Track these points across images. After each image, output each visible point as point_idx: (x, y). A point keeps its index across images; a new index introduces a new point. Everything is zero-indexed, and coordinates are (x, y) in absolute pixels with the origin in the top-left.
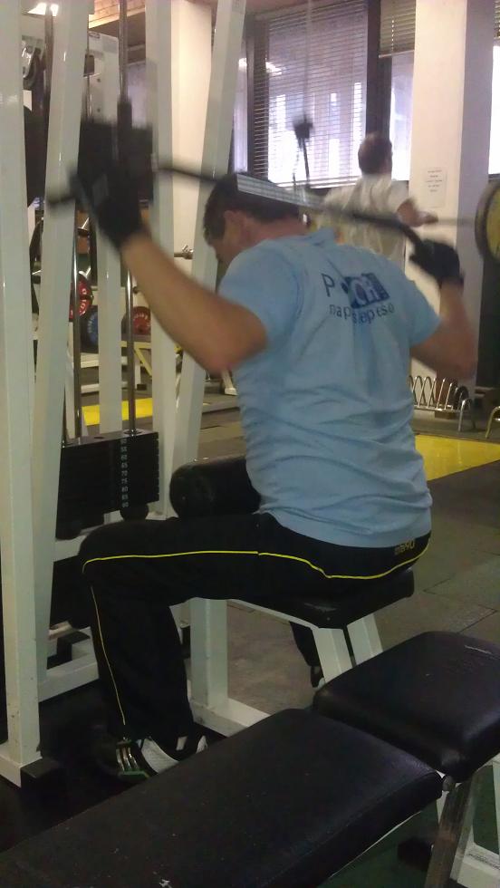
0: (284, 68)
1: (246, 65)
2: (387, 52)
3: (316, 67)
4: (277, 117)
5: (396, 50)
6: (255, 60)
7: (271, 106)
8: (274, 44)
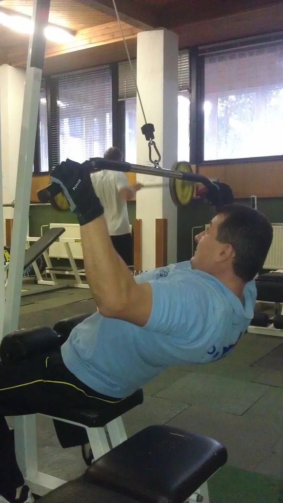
0: (68, 105)
1: (46, 102)
2: (122, 98)
3: (85, 104)
4: (64, 131)
5: (127, 97)
6: (51, 100)
7: (61, 124)
8: (61, 91)
